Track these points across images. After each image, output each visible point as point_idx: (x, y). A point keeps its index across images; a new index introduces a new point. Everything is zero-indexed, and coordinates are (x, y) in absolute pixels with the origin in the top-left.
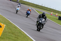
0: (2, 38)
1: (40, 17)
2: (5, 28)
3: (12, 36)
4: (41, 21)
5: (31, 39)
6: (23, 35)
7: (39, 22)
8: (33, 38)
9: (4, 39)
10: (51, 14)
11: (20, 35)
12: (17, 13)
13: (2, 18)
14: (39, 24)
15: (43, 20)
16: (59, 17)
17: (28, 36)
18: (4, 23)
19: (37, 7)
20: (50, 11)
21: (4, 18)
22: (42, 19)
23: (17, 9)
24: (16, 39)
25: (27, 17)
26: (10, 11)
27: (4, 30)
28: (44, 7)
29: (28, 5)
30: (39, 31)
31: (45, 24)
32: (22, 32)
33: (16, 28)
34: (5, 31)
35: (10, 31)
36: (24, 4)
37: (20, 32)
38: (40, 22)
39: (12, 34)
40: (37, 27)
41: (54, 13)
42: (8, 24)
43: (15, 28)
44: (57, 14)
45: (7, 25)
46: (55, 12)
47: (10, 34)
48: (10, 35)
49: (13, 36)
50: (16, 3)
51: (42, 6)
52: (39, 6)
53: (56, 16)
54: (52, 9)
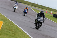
1: (38, 15)
3: (10, 32)
5: (28, 35)
6: (20, 32)
7: (37, 20)
8: (29, 34)
9: (2, 35)
10: (46, 12)
11: (17, 31)
15: (42, 18)
16: (54, 14)
17: (25, 33)
18: (2, 20)
19: (33, 5)
20: (45, 9)
21: (2, 15)
24: (14, 35)
28: (40, 5)
30: (38, 29)
31: (43, 22)
32: (19, 29)
34: (3, 28)
35: (8, 27)
36: (21, 2)
37: (17, 29)
38: (39, 20)
43: (13, 25)
44: (52, 12)
48: (8, 32)
50: (14, 2)
51: (38, 5)
53: (51, 13)
54: (47, 7)
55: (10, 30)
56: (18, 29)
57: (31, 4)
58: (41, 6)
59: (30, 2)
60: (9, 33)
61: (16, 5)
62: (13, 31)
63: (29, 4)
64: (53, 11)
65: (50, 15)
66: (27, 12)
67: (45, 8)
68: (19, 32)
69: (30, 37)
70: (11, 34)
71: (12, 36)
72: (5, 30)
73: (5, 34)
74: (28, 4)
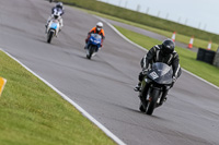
1: (152, 57)
3: (30, 119)
4: (157, 72)
5: (100, 130)
6: (70, 116)
7: (148, 78)
8: (104, 125)
11: (58, 115)
12: (49, 41)
14: (148, 86)
15: (167, 69)
17: (88, 120)
22: (161, 68)
24: (46, 128)
25: (89, 57)
26: (23, 31)
29: (88, 9)
30: (150, 113)
31: (171, 85)
32: (66, 105)
34: (5, 101)
35: (23, 100)
37: (58, 105)
38: (154, 76)
39: (30, 111)
40: (141, 97)
41: (183, 38)
43: (43, 90)
44: (192, 41)
45: (12, 79)
47: (21, 113)
48: (24, 116)
49: (33, 117)
51: (137, 13)
53: (189, 47)
54: (174, 23)
55: (32, 111)
56: (63, 108)
57: (111, 12)
58: (153, 18)
60: (30, 122)
61: (56, 17)
62: (42, 114)
64: (195, 37)
65: (186, 54)
66: (100, 45)
67: (166, 26)
68: (67, 118)
69: (110, 138)
70: (35, 126)
71: (41, 134)
72: (14, 112)
73: (12, 124)
74: (101, 12)
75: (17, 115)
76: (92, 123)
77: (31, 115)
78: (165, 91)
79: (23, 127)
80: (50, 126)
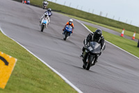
0: (10, 89)
1: (89, 39)
2: (15, 67)
3: (32, 84)
4: (92, 47)
6: (57, 83)
7: (87, 50)
9: (14, 91)
10: (122, 36)
11: (50, 82)
13: (10, 43)
15: (97, 45)
19: (89, 18)
21: (14, 43)
22: (94, 44)
23: (42, 22)
25: (65, 39)
26: (28, 28)
27: (15, 70)
28: (106, 18)
30: (88, 69)
31: (100, 54)
32: (55, 76)
33: (41, 65)
34: (16, 73)
36: (60, 11)
37: (50, 76)
38: (91, 49)
39: (32, 79)
41: (129, 33)
42: (23, 57)
44: (134, 35)
45: (21, 59)
46: (130, 31)
47: (26, 80)
48: (28, 83)
49: (34, 84)
52: (94, 17)
53: (133, 39)
54: (123, 23)
55: (33, 79)
56: (53, 77)
57: (84, 16)
59: (81, 11)
60: (31, 86)
62: (40, 82)
63: (81, 15)
66: (71, 32)
67: (118, 25)
68: (55, 84)
70: (35, 89)
72: (22, 80)
73: (20, 87)
75: (24, 82)
76: (71, 87)
77: (33, 82)
78: (96, 58)
79: (27, 90)
80: (44, 89)
